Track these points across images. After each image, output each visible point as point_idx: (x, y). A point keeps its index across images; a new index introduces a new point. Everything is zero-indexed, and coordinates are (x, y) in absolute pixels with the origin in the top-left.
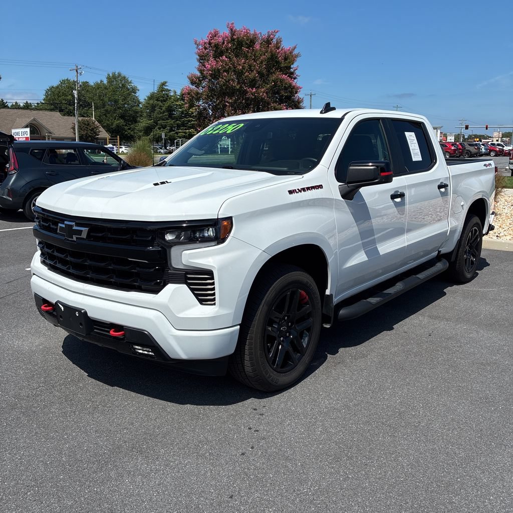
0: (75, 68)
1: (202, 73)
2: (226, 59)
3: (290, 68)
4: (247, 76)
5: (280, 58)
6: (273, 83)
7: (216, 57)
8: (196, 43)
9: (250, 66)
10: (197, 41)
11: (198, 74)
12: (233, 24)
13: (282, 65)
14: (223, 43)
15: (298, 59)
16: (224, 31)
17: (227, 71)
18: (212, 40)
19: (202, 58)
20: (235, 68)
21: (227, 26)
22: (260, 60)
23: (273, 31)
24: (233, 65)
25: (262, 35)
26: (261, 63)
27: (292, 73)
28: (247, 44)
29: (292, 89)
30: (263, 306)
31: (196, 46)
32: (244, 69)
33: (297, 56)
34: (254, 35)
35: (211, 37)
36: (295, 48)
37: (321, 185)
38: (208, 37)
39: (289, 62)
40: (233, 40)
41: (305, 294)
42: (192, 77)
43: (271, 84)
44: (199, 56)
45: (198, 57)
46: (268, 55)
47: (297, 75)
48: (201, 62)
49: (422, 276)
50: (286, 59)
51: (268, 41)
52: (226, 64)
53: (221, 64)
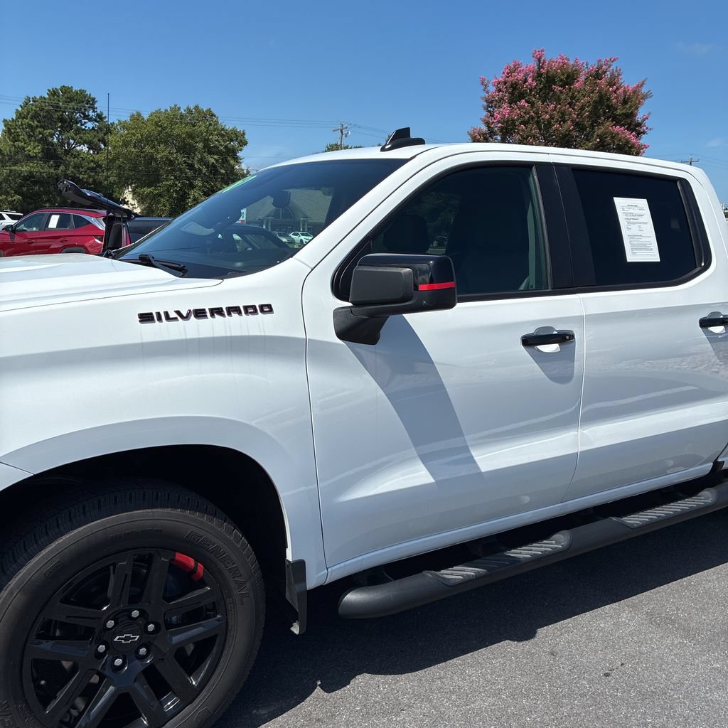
0: (340, 128)
1: (489, 127)
2: (526, 105)
3: (632, 115)
4: (557, 130)
5: (614, 101)
6: (598, 140)
7: (512, 101)
8: (482, 84)
9: (563, 114)
10: (484, 79)
11: (484, 128)
12: (542, 51)
13: (619, 112)
14: (526, 81)
15: (647, 102)
16: (529, 63)
17: (525, 123)
18: (508, 77)
19: (491, 104)
20: (539, 117)
21: (534, 54)
22: (580, 105)
23: (608, 59)
24: (537, 113)
25: (589, 66)
26: (582, 108)
27: (639, 125)
28: (562, 80)
29: (629, 148)
30: (11, 593)
31: (483, 87)
32: (553, 119)
33: (644, 97)
34: (573, 66)
35: (508, 73)
36: (642, 84)
37: (269, 306)
38: (504, 73)
39: (631, 107)
40: (540, 75)
41: (192, 562)
42: (474, 133)
43: (595, 140)
44: (486, 101)
45: (485, 104)
46: (595, 96)
47: (647, 128)
48: (489, 111)
49: (635, 520)
50: (625, 102)
51: (598, 75)
52: (525, 113)
53: (519, 112)
